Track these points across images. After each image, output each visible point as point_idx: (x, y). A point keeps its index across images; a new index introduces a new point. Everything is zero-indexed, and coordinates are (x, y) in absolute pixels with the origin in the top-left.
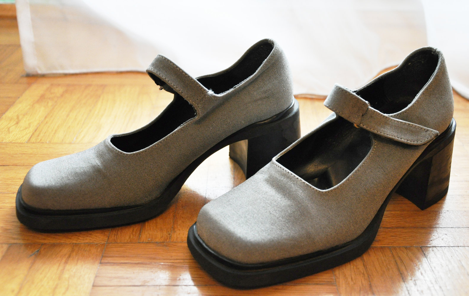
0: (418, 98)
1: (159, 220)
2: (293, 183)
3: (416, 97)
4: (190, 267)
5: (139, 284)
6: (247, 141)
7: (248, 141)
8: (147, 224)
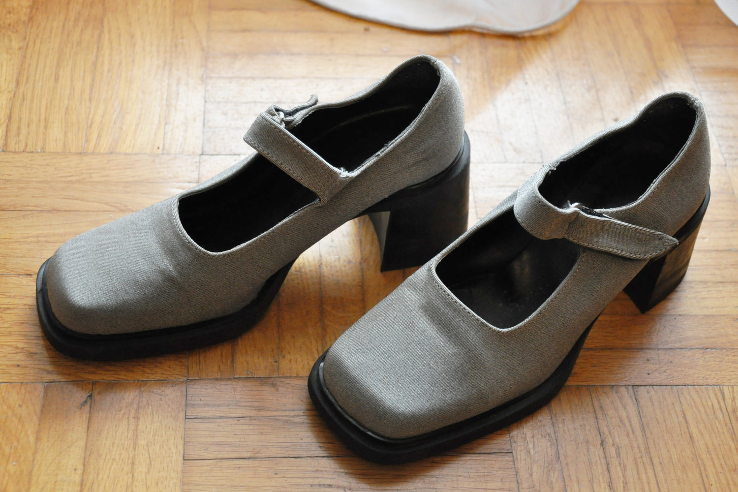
0: (655, 189)
1: (256, 334)
2: (463, 320)
3: (652, 184)
4: (313, 423)
5: (248, 455)
6: (388, 213)
7: (391, 213)
8: (240, 341)
